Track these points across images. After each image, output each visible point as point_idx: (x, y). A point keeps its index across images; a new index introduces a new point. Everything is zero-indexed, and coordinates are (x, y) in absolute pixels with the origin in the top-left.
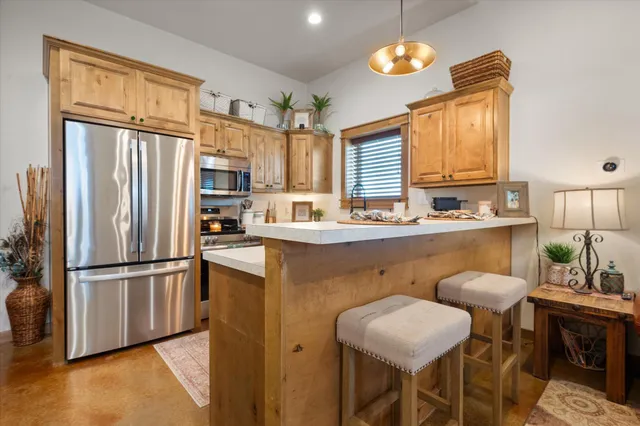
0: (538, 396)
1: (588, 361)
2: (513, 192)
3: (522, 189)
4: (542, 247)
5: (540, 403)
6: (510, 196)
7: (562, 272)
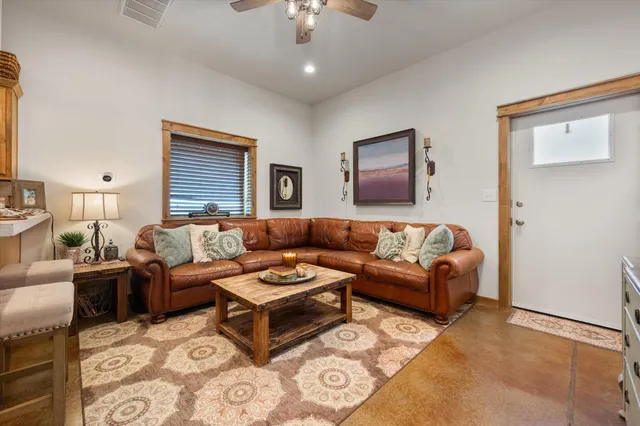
0: (78, 345)
1: (98, 310)
2: (29, 190)
3: (38, 188)
4: (57, 236)
5: (81, 347)
6: (26, 194)
7: (78, 254)
